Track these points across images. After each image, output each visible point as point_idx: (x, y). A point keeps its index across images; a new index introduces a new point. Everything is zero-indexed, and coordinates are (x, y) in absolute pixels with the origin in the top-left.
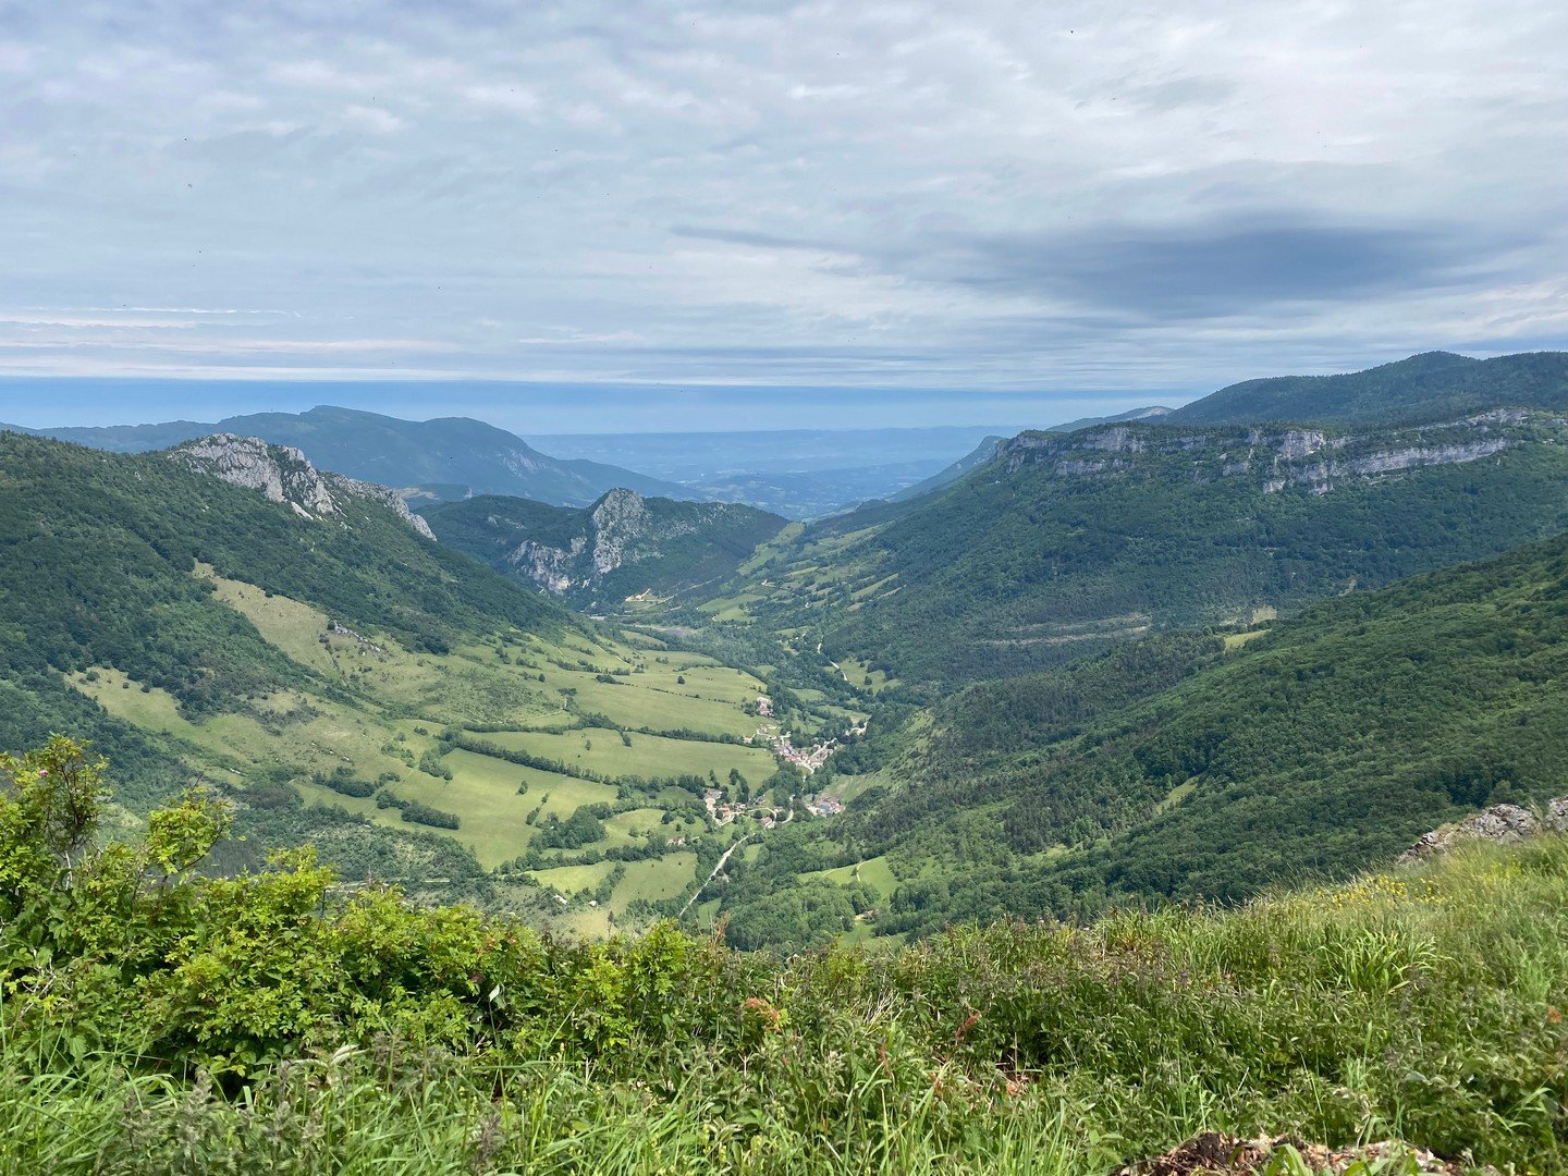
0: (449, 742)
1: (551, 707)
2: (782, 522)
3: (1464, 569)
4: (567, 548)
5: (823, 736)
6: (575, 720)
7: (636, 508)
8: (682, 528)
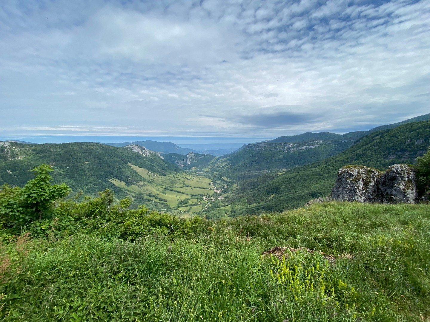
0: (166, 189)
1: (181, 184)
2: (215, 157)
3: (313, 163)
4: (183, 161)
5: (221, 188)
6: (184, 186)
7: (193, 155)
8: (200, 158)
